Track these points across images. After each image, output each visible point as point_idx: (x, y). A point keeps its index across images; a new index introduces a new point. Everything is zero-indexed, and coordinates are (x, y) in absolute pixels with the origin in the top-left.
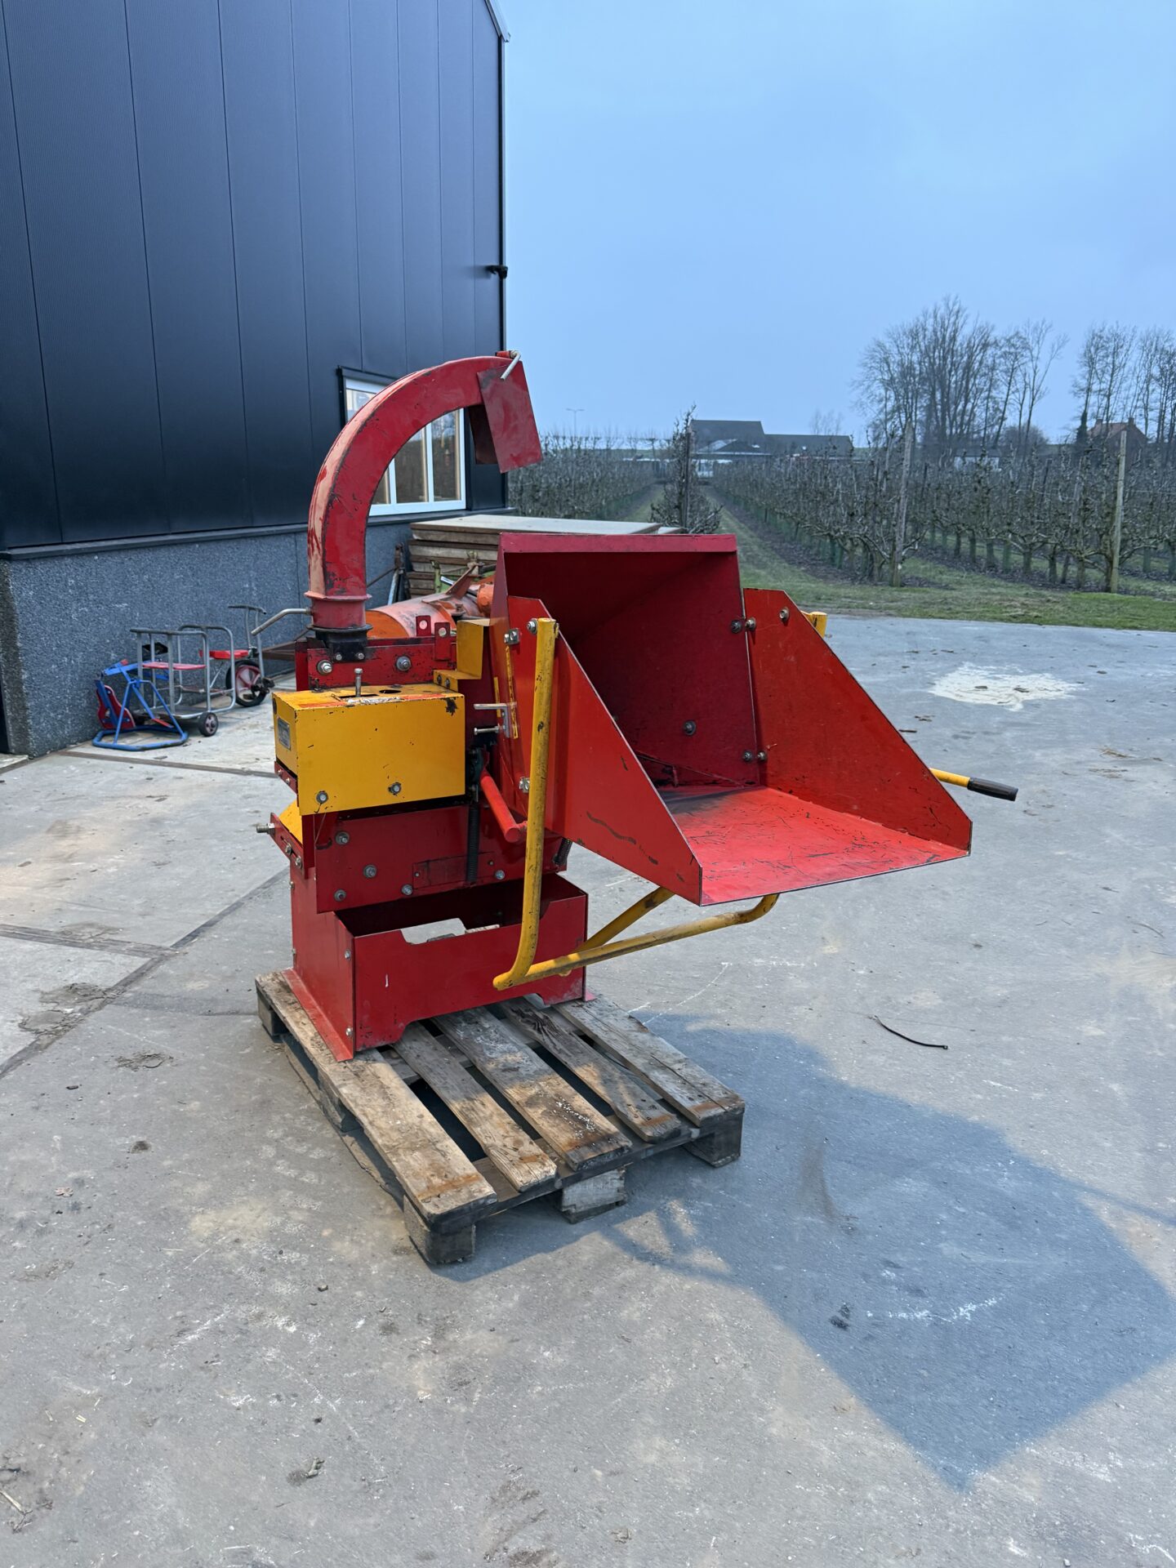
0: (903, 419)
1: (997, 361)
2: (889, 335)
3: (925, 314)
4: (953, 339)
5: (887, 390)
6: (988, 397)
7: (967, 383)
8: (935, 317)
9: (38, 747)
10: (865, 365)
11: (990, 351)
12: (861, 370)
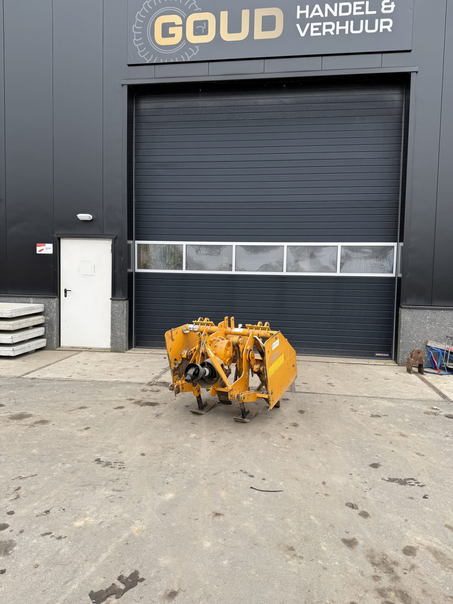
9: (401, 363)
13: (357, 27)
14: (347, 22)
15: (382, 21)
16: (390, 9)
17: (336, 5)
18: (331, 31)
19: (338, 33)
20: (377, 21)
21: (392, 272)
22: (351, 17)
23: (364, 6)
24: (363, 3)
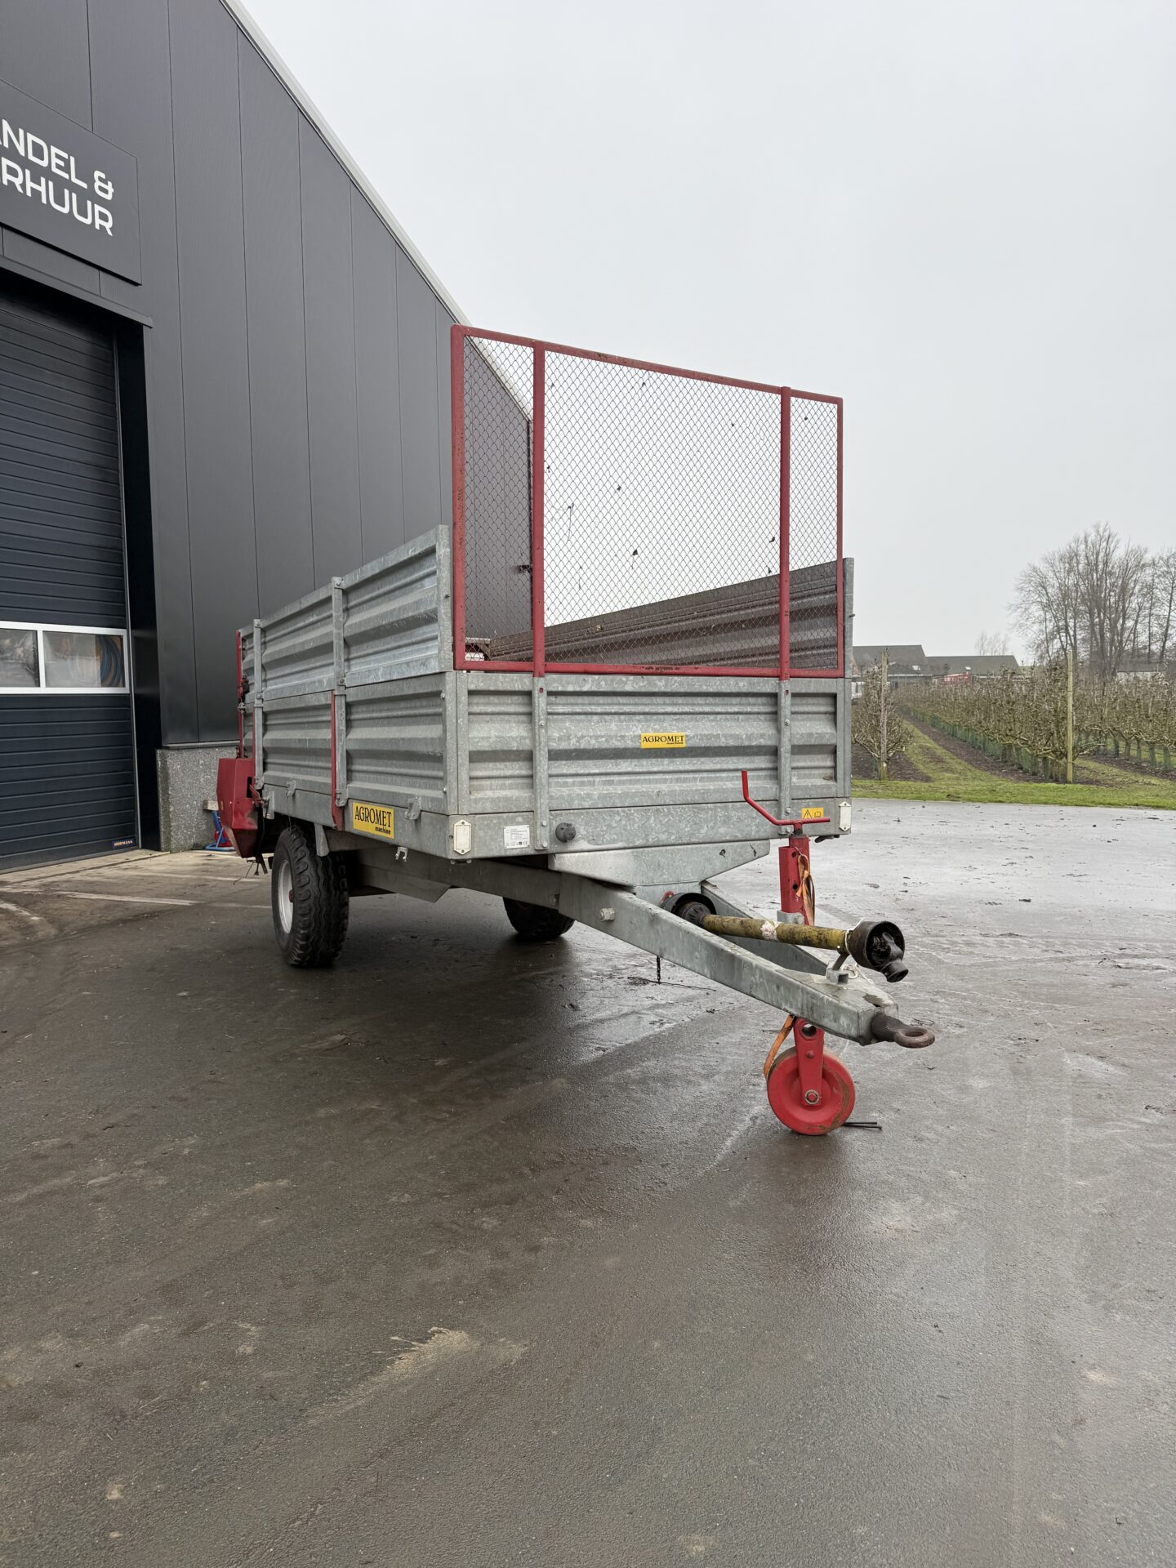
0: (1063, 639)
1: (1157, 580)
2: (1046, 560)
3: (1077, 541)
4: (1106, 563)
5: (1045, 612)
6: (1150, 615)
7: (1124, 603)
8: (1086, 542)
9: (176, 847)
10: (1022, 589)
11: (1149, 571)
12: (1017, 593)
13: (60, 200)
14: (43, 180)
15: (98, 208)
16: (106, 191)
17: (21, 132)
18: (18, 182)
19: (29, 194)
20: (89, 203)
21: (124, 686)
22: (47, 173)
23: (67, 162)
24: (65, 156)
